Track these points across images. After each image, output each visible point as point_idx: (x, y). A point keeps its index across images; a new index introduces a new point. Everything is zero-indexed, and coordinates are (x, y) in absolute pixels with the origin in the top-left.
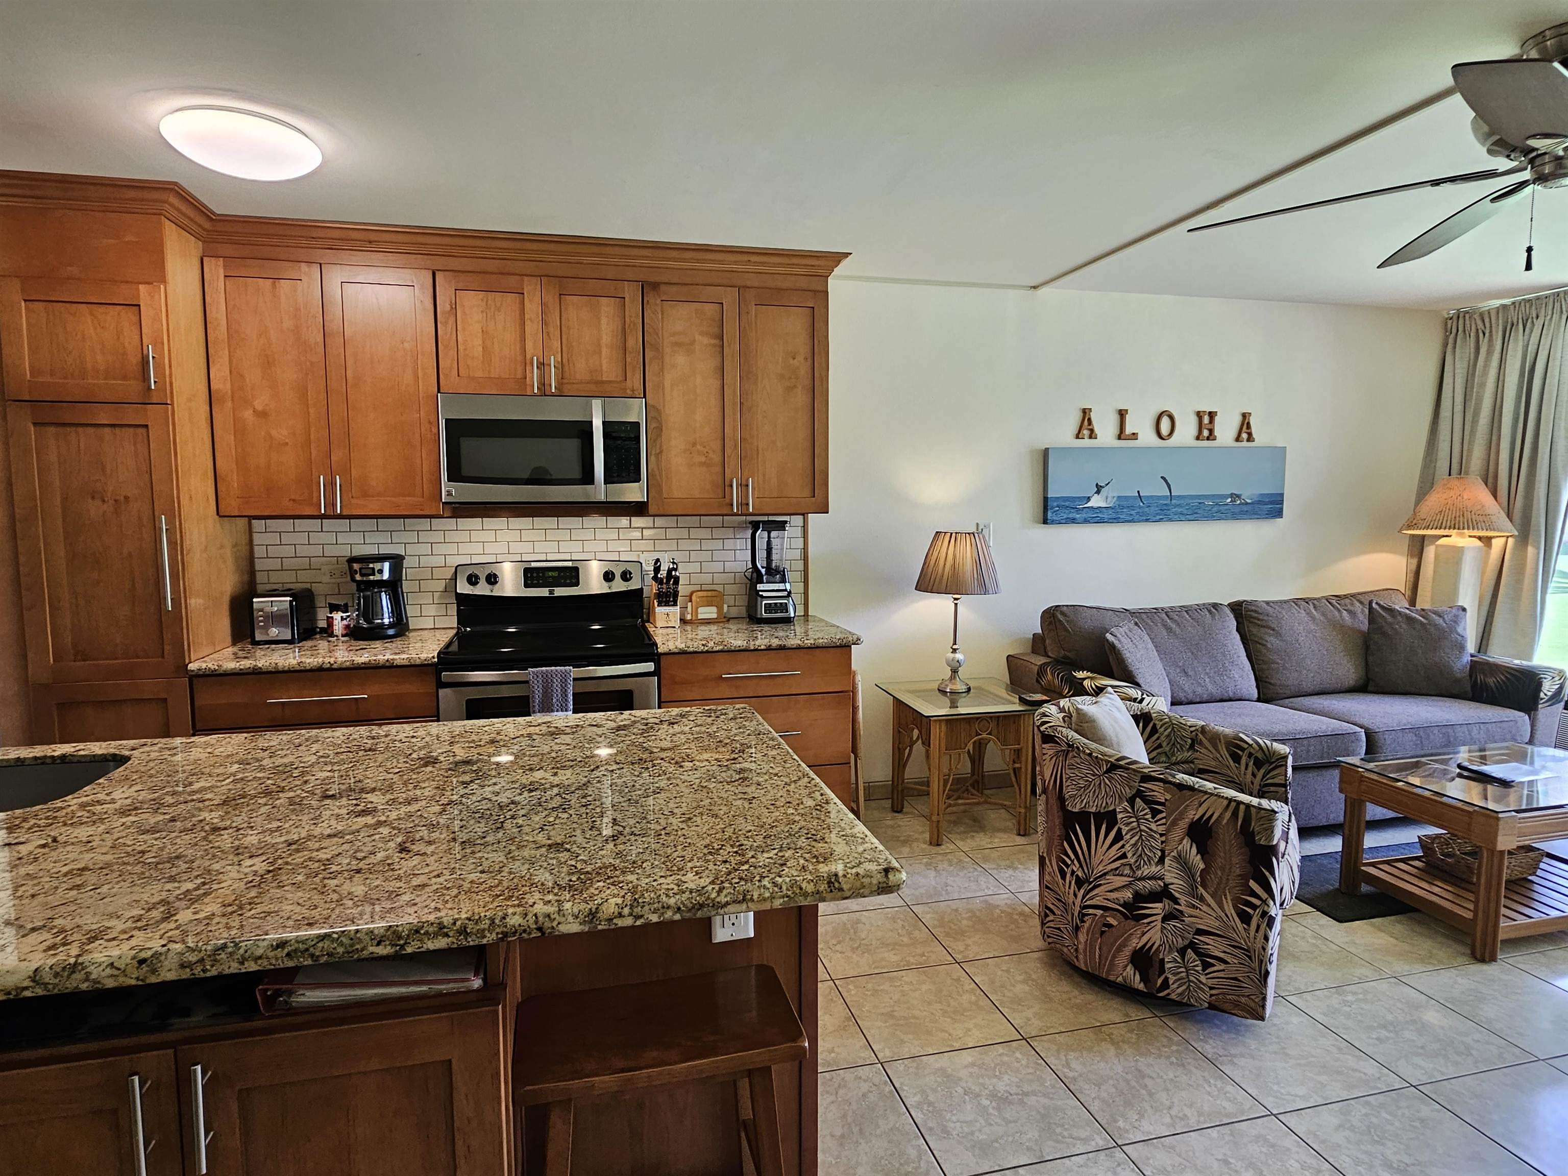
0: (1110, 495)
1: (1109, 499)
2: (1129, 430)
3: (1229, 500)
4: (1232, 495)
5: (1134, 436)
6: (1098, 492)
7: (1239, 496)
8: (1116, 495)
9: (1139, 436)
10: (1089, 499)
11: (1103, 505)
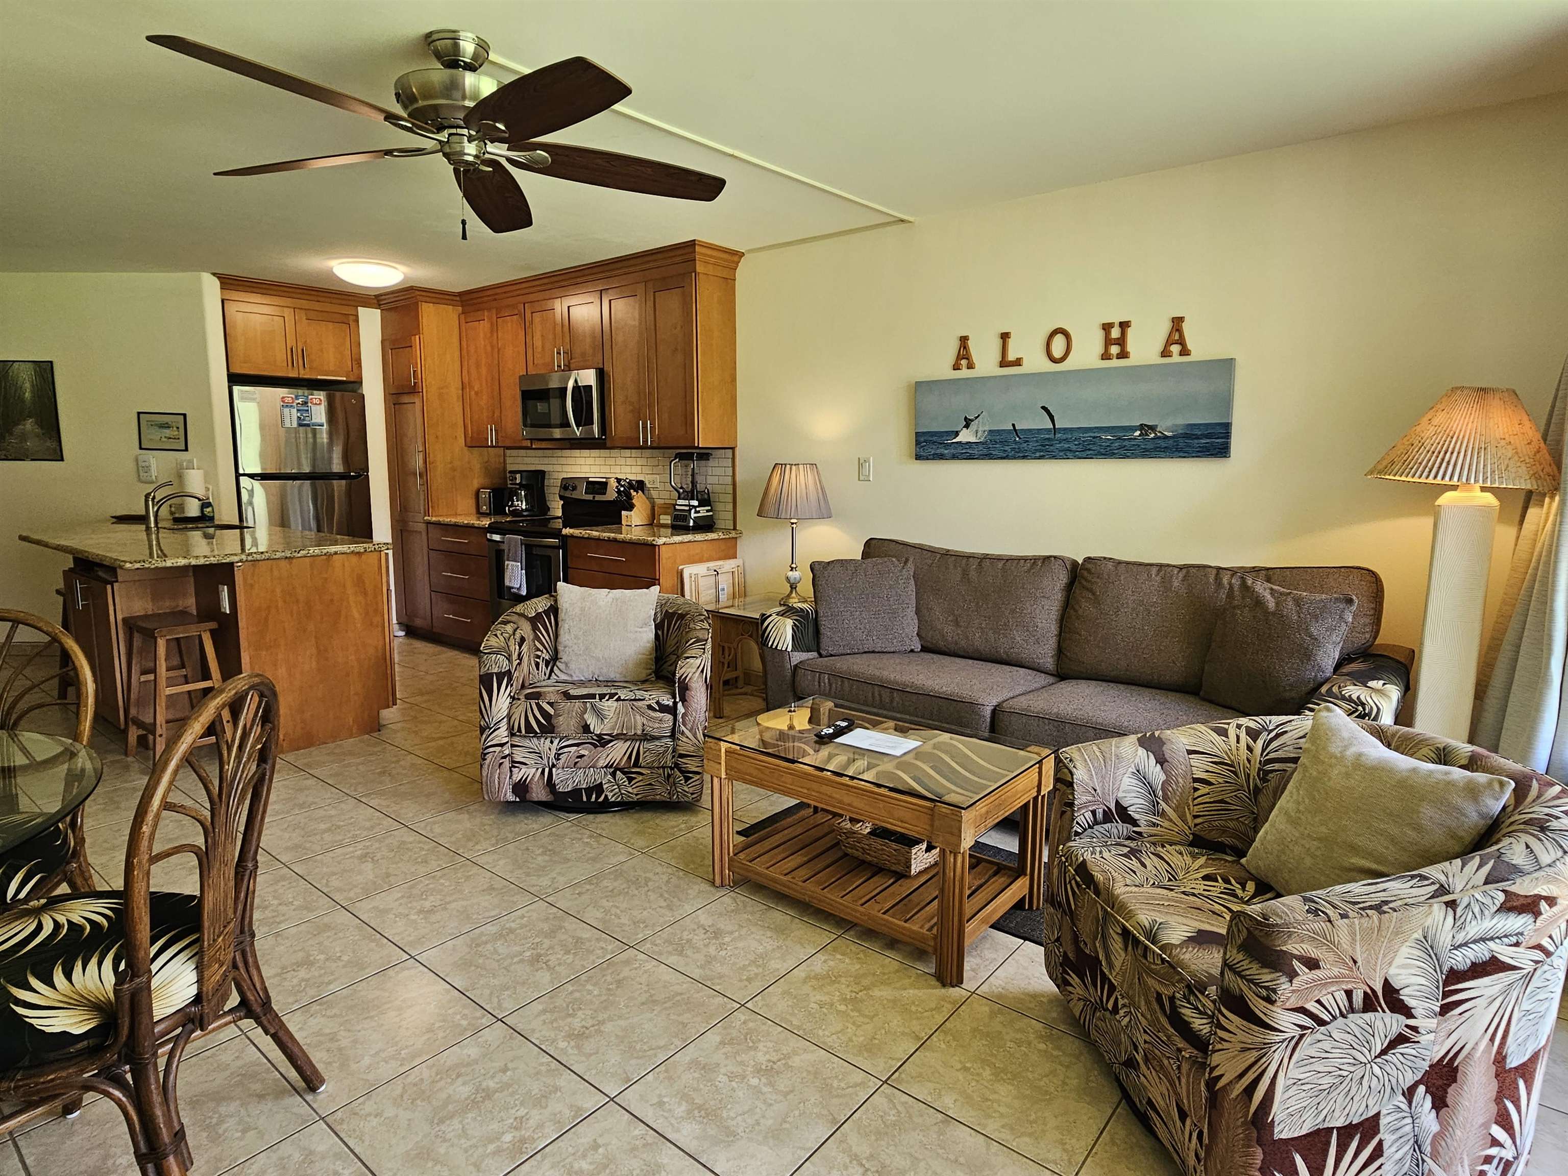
0: (981, 429)
1: (979, 434)
2: (1011, 357)
3: (1137, 433)
4: (1142, 427)
5: (1018, 362)
6: (967, 426)
7: (1153, 428)
8: (987, 428)
9: (1025, 362)
10: (957, 434)
11: (973, 439)
